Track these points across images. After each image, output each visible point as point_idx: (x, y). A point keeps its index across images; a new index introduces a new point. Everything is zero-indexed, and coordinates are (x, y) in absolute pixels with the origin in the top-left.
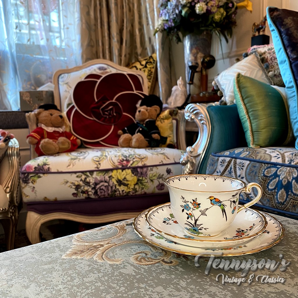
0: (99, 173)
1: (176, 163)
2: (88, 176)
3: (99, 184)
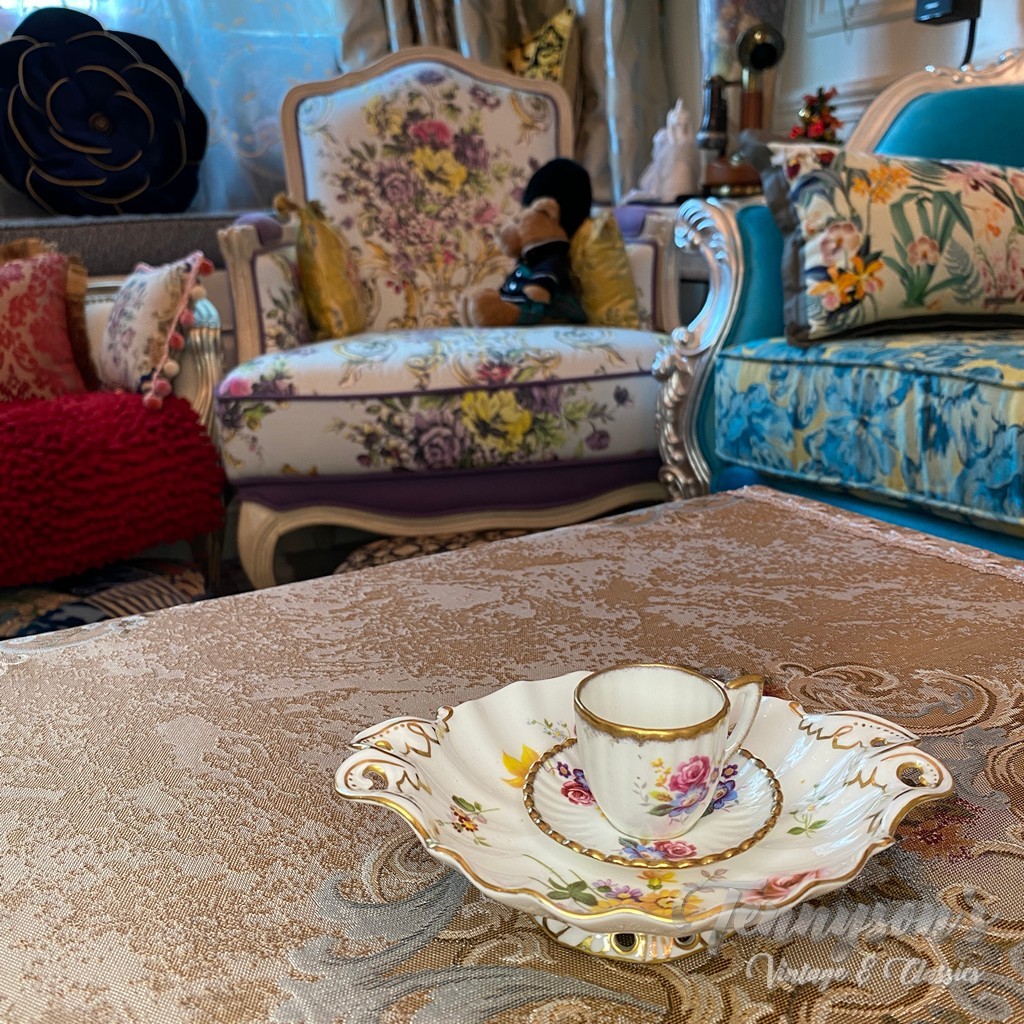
0: (427, 402)
1: (644, 373)
2: (396, 410)
3: (426, 431)
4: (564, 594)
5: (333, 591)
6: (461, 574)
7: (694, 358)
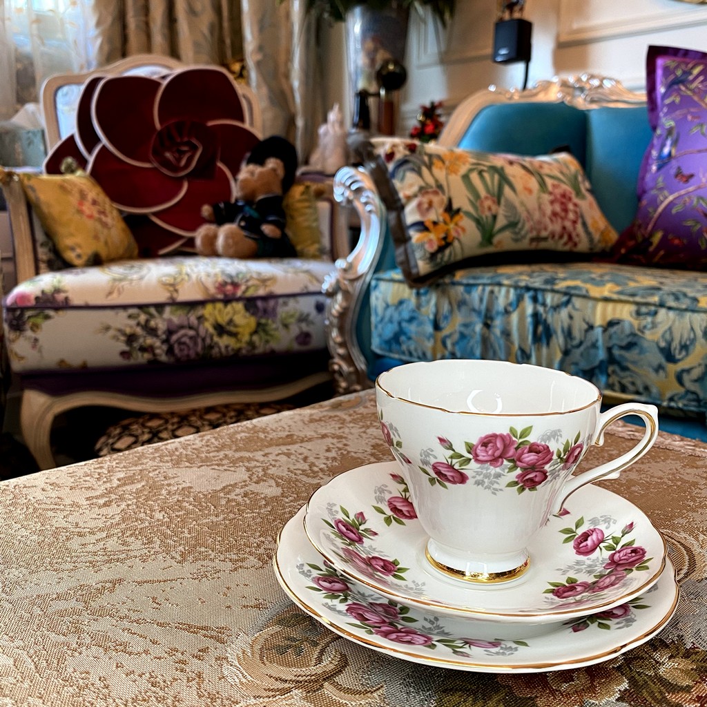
4: (303, 471)
5: (88, 478)
6: (206, 457)
7: (353, 281)
